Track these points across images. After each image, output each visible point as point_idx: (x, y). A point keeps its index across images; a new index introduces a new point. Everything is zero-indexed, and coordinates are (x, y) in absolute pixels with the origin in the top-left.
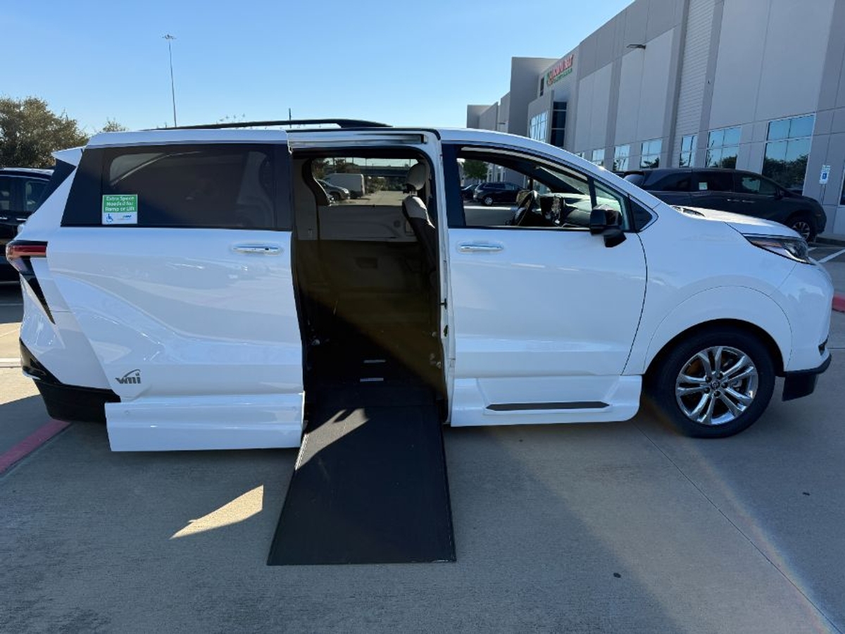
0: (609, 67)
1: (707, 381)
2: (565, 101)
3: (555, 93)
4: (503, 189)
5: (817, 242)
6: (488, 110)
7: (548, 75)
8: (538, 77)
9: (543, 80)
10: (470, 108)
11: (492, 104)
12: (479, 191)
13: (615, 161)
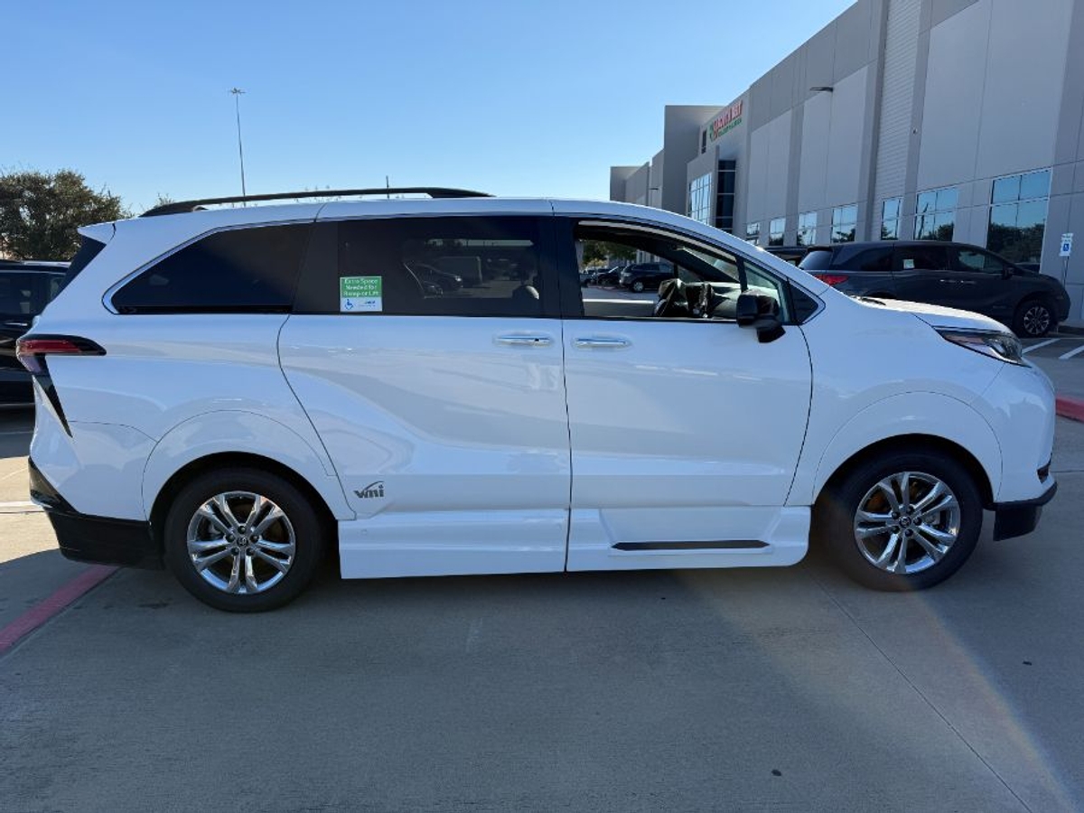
0: (788, 115)
1: (895, 518)
2: (733, 159)
3: (721, 149)
4: (656, 271)
5: (1059, 331)
6: (635, 174)
7: (712, 127)
8: (699, 129)
9: (705, 134)
10: (615, 171)
11: (642, 164)
12: (627, 275)
13: (800, 233)
